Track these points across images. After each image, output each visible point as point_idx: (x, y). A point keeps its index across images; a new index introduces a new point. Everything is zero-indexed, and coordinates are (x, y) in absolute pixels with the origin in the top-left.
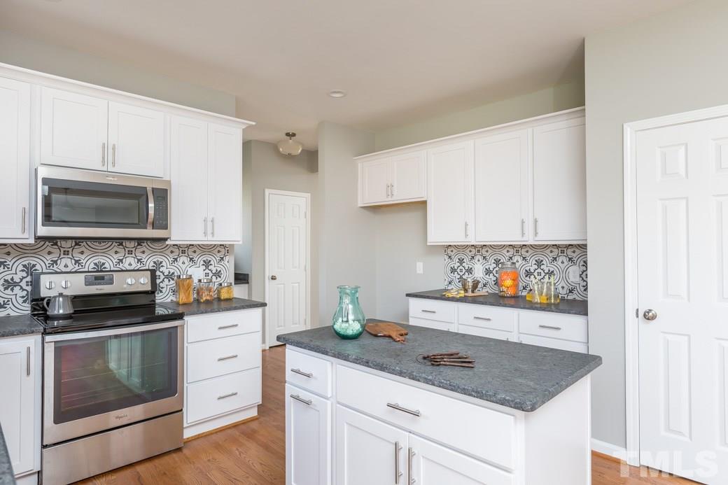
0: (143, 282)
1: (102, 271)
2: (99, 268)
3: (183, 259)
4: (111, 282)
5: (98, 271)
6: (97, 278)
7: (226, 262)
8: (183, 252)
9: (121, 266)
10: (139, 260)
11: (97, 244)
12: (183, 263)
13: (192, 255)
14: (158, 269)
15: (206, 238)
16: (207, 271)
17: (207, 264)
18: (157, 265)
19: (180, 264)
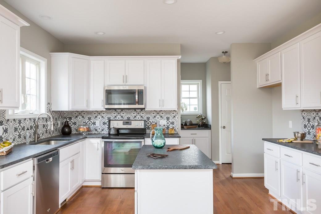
0: (141, 125)
1: (129, 120)
2: (129, 119)
3: (158, 116)
4: (131, 124)
5: (128, 120)
6: (127, 123)
7: (176, 118)
8: (158, 113)
10: (141, 116)
11: (128, 110)
12: (158, 118)
13: (161, 115)
14: (148, 120)
15: (160, 108)
16: (168, 122)
17: (168, 119)
18: (148, 118)
19: (157, 118)
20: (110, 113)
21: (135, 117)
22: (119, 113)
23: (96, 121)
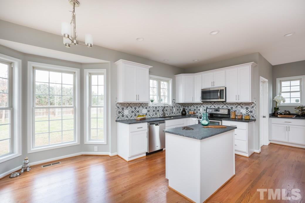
0: (226, 112)
2: (219, 108)
3: (239, 106)
4: (219, 111)
6: (217, 110)
7: (254, 108)
8: (239, 105)
9: (223, 108)
10: (227, 107)
13: (242, 106)
14: (232, 109)
15: (237, 101)
16: (247, 111)
17: (247, 108)
18: (232, 108)
19: (238, 108)
20: (208, 104)
21: (223, 107)
22: (213, 105)
23: (200, 109)
